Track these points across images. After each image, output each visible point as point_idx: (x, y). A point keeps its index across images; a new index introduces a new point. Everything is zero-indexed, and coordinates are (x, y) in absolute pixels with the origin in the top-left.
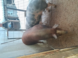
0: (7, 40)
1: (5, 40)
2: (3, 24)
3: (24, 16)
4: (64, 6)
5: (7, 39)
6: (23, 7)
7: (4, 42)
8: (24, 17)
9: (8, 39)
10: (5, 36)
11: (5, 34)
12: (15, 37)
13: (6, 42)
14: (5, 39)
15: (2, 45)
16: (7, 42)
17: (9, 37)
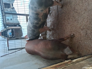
0: (8, 52)
1: (6, 52)
4: (72, 6)
5: (8, 50)
6: (24, 11)
7: (4, 54)
8: (26, 22)
9: (9, 50)
10: (5, 47)
11: (5, 45)
12: (16, 47)
13: (6, 54)
14: (6, 50)
15: (2, 57)
16: (8, 53)
17: (9, 48)
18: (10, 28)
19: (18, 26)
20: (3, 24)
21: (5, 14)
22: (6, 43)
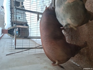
0: (14, 50)
1: (12, 50)
2: (8, 30)
3: (37, 19)
5: (14, 48)
7: (10, 53)
9: (16, 49)
10: (12, 45)
11: (12, 43)
12: (24, 47)
13: (12, 52)
14: (12, 49)
15: (7, 56)
16: (14, 52)
17: (16, 47)
18: (17, 26)
19: (25, 25)
20: (11, 21)
21: (16, 9)
22: (14, 41)
